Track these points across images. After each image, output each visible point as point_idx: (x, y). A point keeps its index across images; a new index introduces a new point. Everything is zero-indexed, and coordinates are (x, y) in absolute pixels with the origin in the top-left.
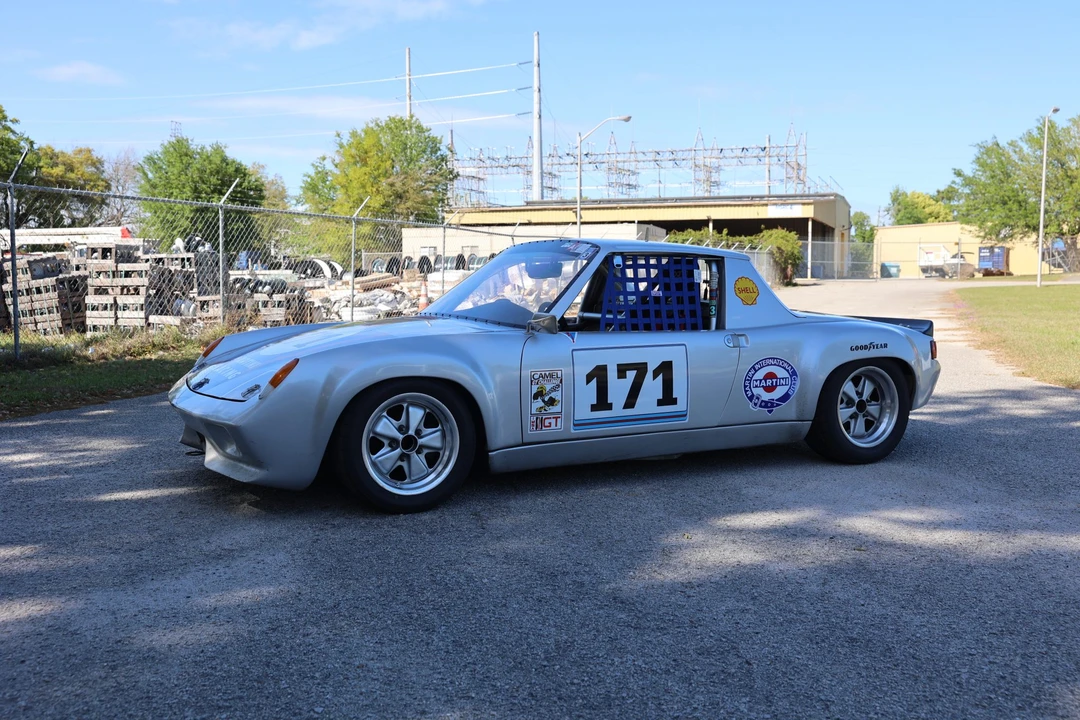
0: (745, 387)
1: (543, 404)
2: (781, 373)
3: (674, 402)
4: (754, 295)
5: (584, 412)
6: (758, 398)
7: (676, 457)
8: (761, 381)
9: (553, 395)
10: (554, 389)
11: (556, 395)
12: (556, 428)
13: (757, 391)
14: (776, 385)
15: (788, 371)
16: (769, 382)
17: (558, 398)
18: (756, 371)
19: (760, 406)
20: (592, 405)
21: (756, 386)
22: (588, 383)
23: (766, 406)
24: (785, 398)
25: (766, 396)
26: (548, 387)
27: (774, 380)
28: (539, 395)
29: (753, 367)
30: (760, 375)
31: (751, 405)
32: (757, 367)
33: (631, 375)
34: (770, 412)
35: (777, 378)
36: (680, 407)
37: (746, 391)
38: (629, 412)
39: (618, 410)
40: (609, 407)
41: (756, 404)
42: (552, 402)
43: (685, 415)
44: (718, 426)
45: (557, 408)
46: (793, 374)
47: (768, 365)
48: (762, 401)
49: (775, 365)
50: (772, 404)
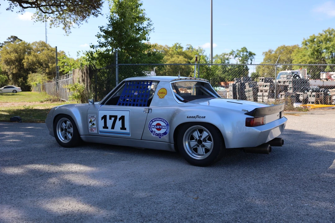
0: (149, 127)
1: (92, 125)
2: (163, 124)
3: (125, 129)
4: (164, 95)
5: (101, 129)
6: (154, 132)
7: (143, 149)
8: (155, 126)
9: (94, 122)
10: (94, 121)
11: (95, 122)
12: (96, 131)
13: (154, 130)
14: (161, 128)
15: (165, 123)
16: (158, 127)
17: (95, 123)
18: (153, 122)
19: (156, 135)
20: (103, 127)
21: (153, 128)
22: (102, 120)
23: (158, 135)
24: (165, 133)
25: (157, 132)
26: (93, 120)
27: (160, 126)
28: (91, 122)
29: (152, 121)
30: (155, 123)
31: (152, 134)
32: (153, 121)
33: (113, 119)
34: (160, 138)
36: (128, 131)
37: (150, 129)
38: (113, 130)
39: (110, 129)
40: (107, 128)
41: (154, 134)
42: (93, 124)
43: (129, 134)
44: (141, 140)
45: (95, 126)
46: (167, 125)
47: (158, 120)
48: (156, 133)
49: (160, 121)
50: (161, 135)
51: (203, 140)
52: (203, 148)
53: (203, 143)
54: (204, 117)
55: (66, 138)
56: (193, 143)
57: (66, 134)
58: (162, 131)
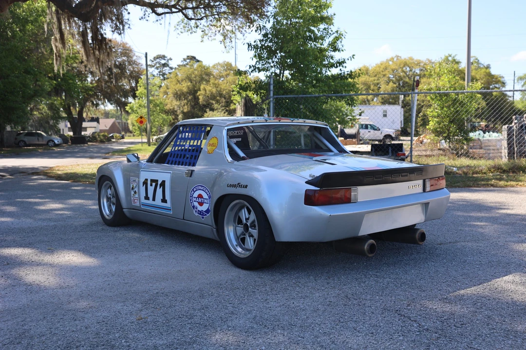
0: (191, 200)
1: (134, 193)
2: (205, 196)
3: (166, 202)
5: (143, 200)
6: (196, 208)
8: (196, 198)
10: (136, 187)
11: (136, 189)
12: (138, 204)
13: (196, 204)
14: (203, 203)
15: (208, 195)
16: (200, 200)
17: (137, 191)
18: (194, 192)
19: (198, 213)
20: (145, 197)
21: (195, 201)
22: (143, 186)
23: (200, 214)
24: (208, 211)
25: (200, 208)
26: (134, 186)
28: (133, 189)
29: (193, 189)
30: (196, 194)
31: (194, 212)
32: (195, 189)
33: (154, 184)
34: (203, 218)
35: (203, 198)
36: (168, 205)
37: (191, 203)
38: (154, 203)
40: (148, 199)
41: (196, 212)
43: (170, 210)
44: (184, 219)
45: (137, 196)
46: (210, 197)
47: (199, 190)
48: (199, 211)
49: (202, 190)
50: (203, 213)
51: (251, 224)
52: (251, 238)
53: (250, 229)
54: (246, 186)
55: (110, 211)
56: (240, 229)
57: (110, 206)
58: (205, 207)
